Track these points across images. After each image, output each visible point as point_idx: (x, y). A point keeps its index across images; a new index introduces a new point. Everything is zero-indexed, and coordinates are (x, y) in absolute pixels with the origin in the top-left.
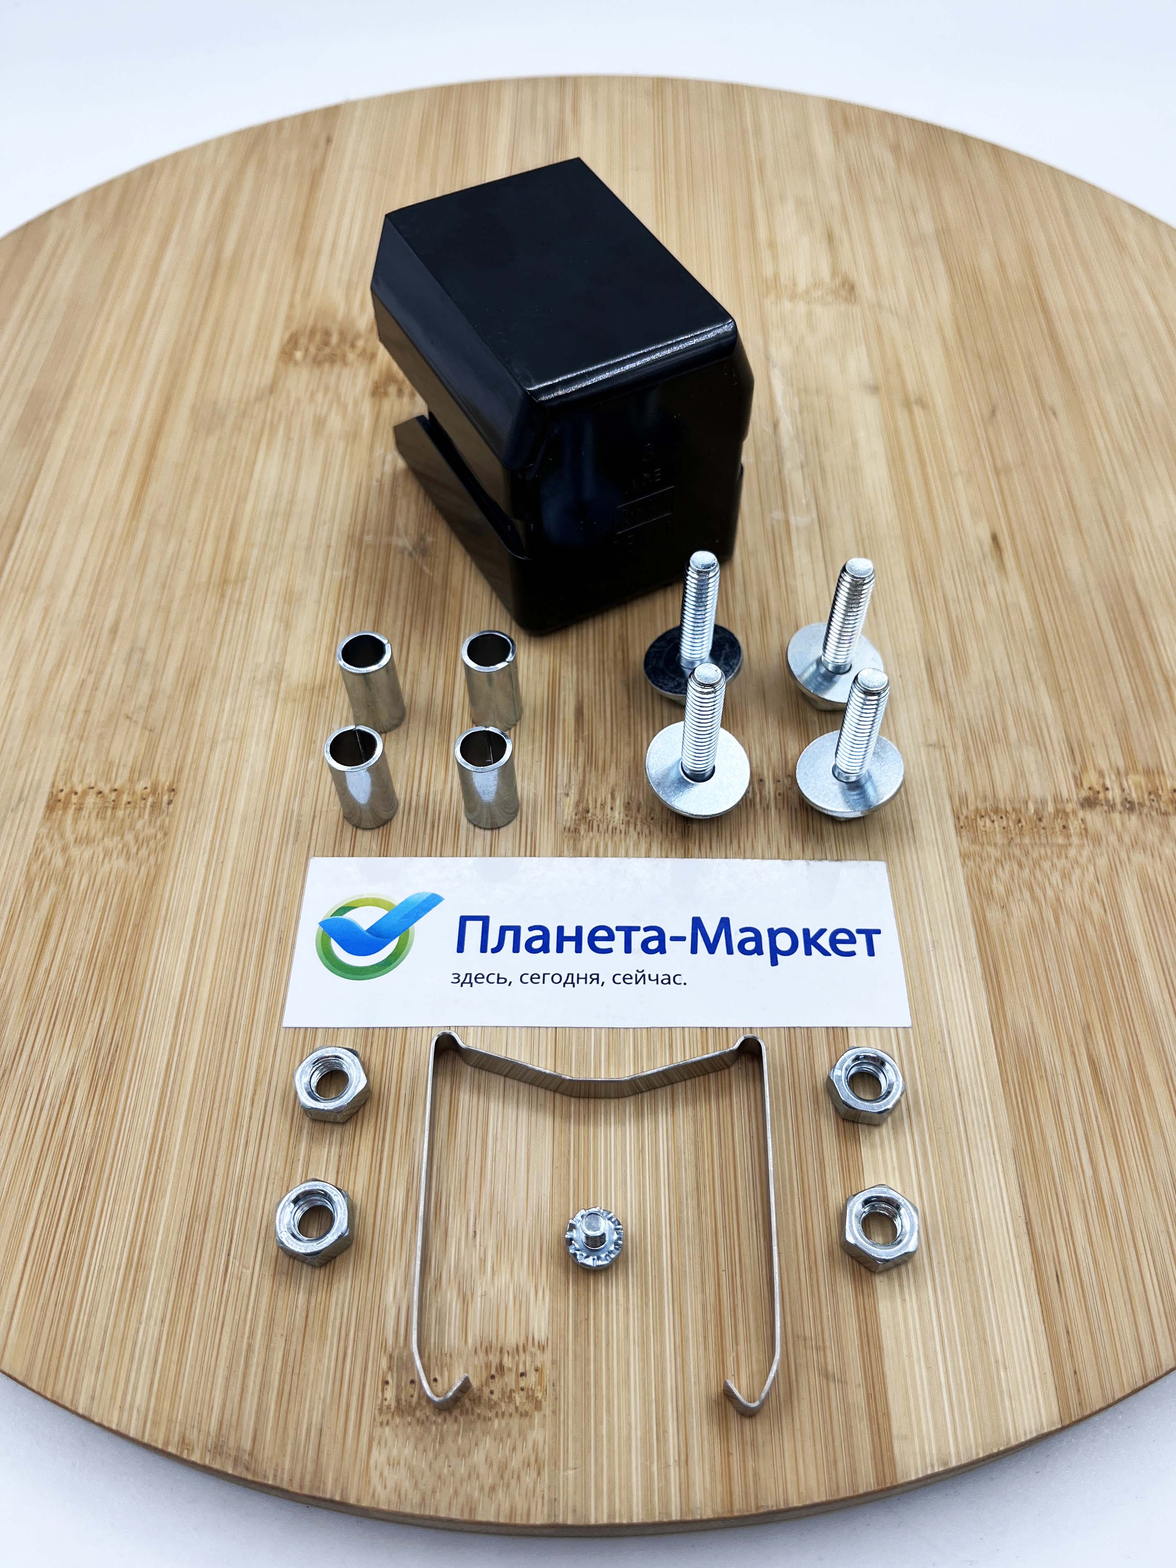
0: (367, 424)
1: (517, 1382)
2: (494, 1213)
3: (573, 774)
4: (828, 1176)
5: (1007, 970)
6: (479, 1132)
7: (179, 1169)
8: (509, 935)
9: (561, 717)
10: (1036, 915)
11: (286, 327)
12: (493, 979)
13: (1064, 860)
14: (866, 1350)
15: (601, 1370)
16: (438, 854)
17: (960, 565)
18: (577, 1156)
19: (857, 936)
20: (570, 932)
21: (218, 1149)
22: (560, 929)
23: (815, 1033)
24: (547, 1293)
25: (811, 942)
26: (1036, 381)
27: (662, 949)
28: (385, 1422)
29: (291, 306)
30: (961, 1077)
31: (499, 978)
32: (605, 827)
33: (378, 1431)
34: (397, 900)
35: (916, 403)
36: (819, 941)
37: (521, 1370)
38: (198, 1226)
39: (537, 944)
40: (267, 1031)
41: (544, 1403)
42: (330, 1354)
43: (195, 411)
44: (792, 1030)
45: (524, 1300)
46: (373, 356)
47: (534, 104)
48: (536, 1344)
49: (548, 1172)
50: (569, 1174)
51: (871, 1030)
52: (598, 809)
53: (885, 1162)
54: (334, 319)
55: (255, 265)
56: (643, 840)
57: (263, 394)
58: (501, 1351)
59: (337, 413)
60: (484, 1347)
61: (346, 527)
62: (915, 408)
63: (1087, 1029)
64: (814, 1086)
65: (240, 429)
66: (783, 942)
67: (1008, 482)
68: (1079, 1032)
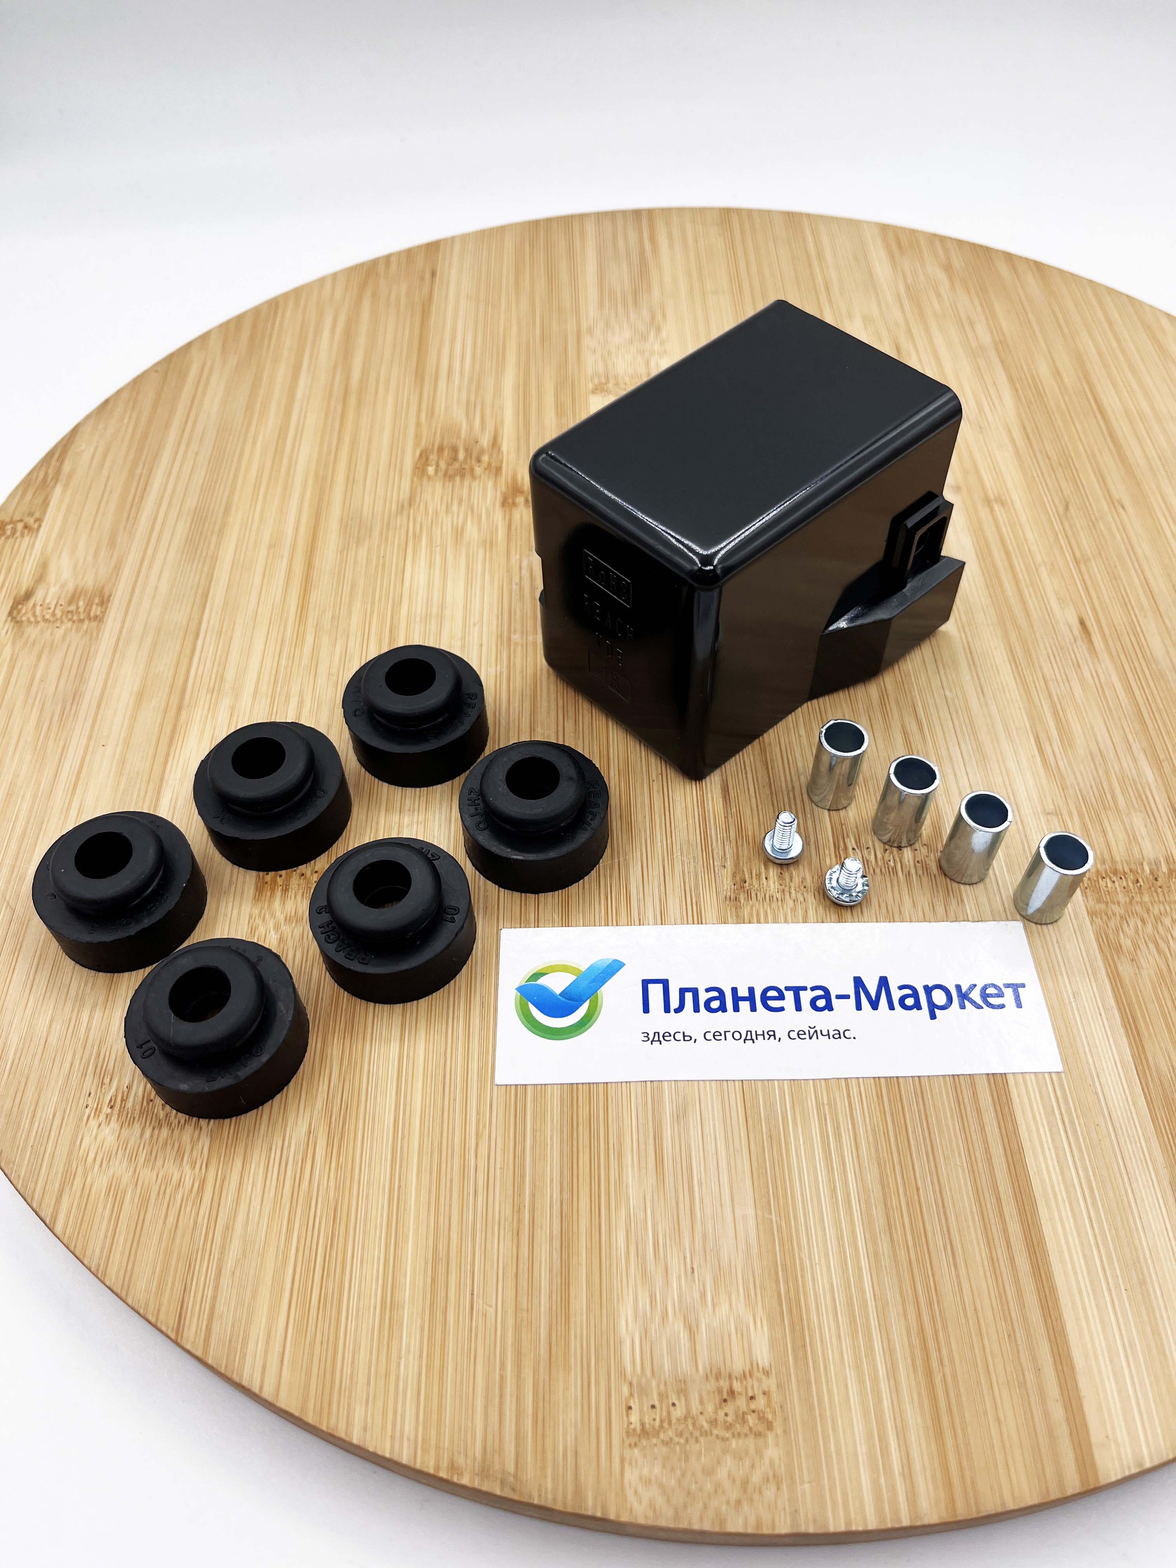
0: (501, 530)
1: (748, 1405)
2: (708, 1250)
3: (727, 848)
4: (1005, 1209)
5: (1143, 1017)
6: (685, 1177)
7: (417, 1217)
8: (689, 996)
9: (709, 795)
10: (1162, 966)
11: (416, 445)
12: (679, 1036)
14: (1060, 1368)
15: (822, 1392)
16: (614, 923)
17: (1054, 648)
18: (776, 1197)
19: (1005, 990)
20: (743, 992)
21: (451, 1198)
22: (734, 990)
23: (977, 1079)
24: (765, 1322)
25: (964, 996)
26: (1102, 479)
27: (829, 1007)
28: (633, 1444)
29: (418, 425)
30: (1114, 1115)
31: (684, 1036)
32: (763, 895)
33: (627, 1453)
34: (584, 966)
35: (996, 501)
36: (972, 996)
37: (750, 1394)
38: (441, 1270)
39: (715, 1004)
40: (481, 1089)
41: (775, 1424)
42: (576, 1383)
43: (345, 524)
44: (956, 1078)
45: (745, 1329)
46: (498, 470)
47: (615, 236)
48: (761, 1370)
49: (751, 1211)
50: (771, 1213)
51: (1027, 1076)
52: (754, 879)
53: (1055, 1196)
54: (459, 436)
55: (381, 389)
56: (799, 907)
57: (403, 506)
58: (730, 1376)
59: (472, 523)
60: (714, 1373)
61: (494, 628)
62: (996, 507)
64: (982, 1128)
65: (387, 539)
66: (940, 998)
67: (1088, 571)
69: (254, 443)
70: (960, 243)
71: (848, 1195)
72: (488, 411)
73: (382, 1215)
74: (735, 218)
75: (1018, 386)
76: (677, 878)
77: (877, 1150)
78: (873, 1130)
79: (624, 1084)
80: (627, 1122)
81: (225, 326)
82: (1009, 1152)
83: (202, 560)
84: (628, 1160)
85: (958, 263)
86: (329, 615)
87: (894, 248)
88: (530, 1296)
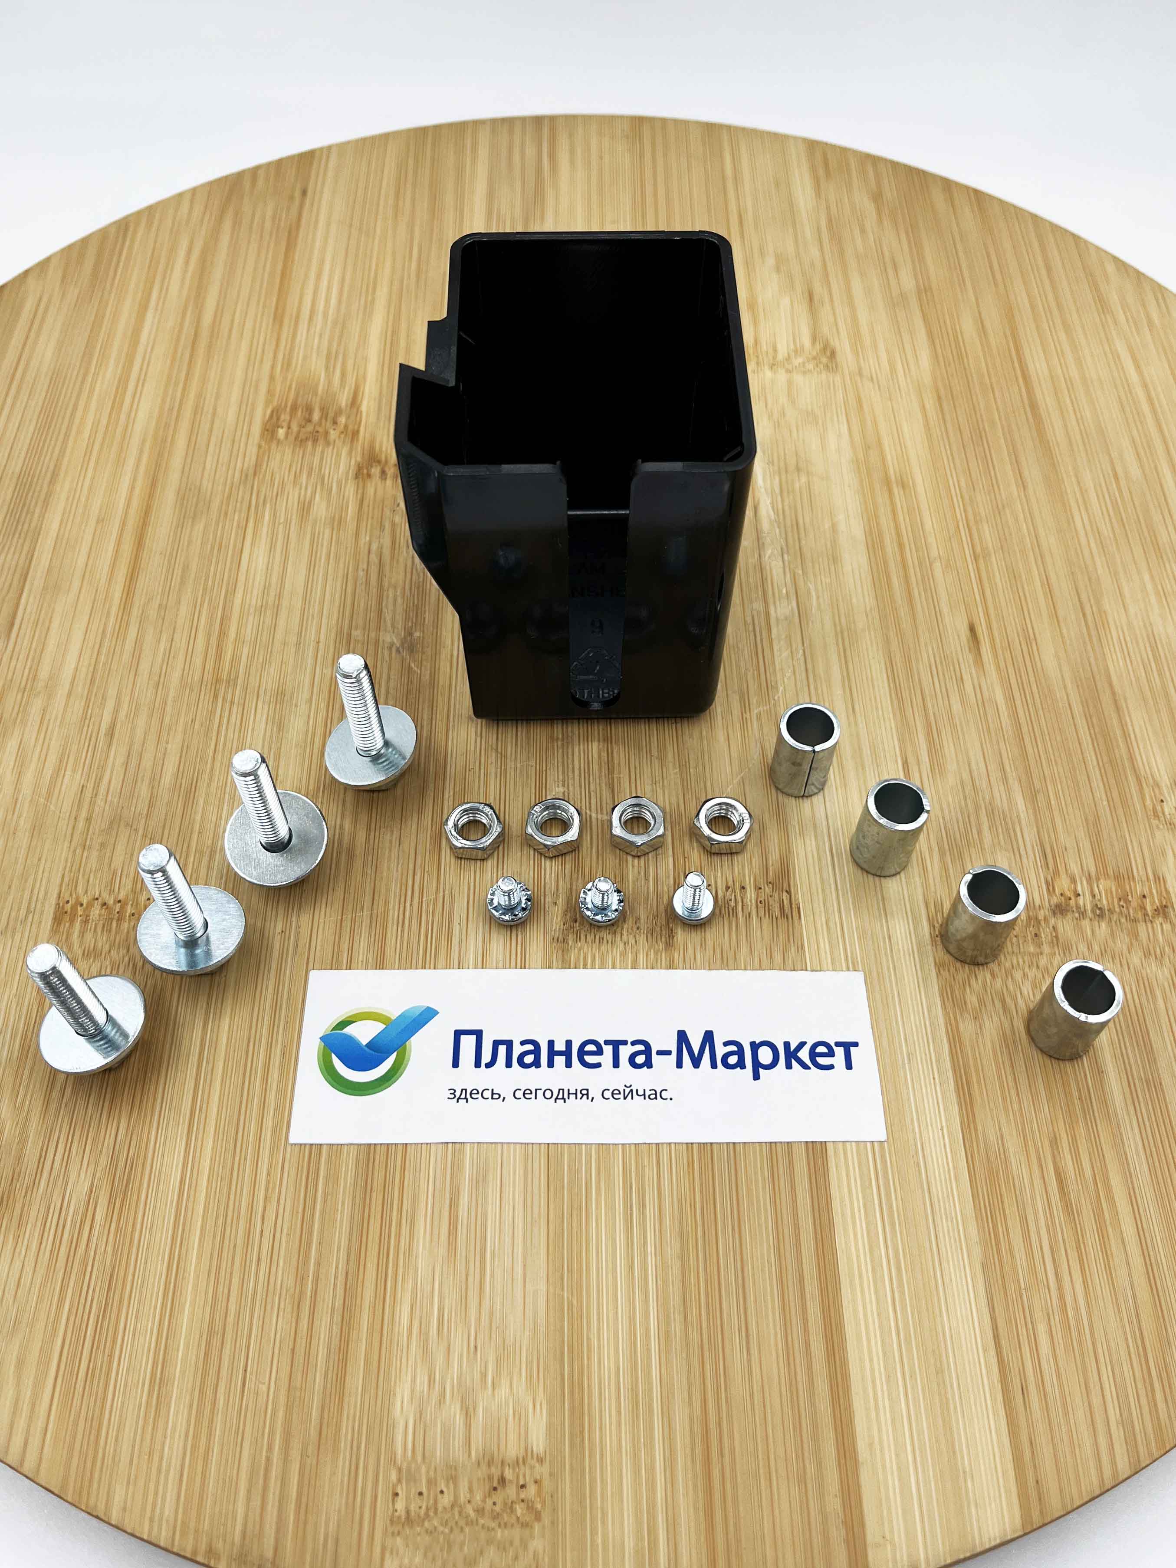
0: (352, 509)
1: (518, 1494)
2: (494, 1328)
4: (807, 1290)
5: (979, 1082)
6: (478, 1250)
7: (196, 1287)
8: (502, 1049)
10: (1007, 1023)
11: (267, 402)
12: (487, 1094)
13: (1034, 969)
14: (842, 1459)
15: (596, 1481)
16: (432, 966)
17: (938, 660)
18: (570, 1271)
19: (836, 1049)
20: (560, 1046)
21: (233, 1265)
22: (551, 1043)
23: (795, 1148)
24: (544, 1407)
25: (792, 1055)
27: (648, 1064)
28: (396, 1533)
29: (272, 378)
30: (934, 1190)
31: (493, 1094)
33: (390, 1542)
34: (394, 1013)
36: (800, 1054)
37: (521, 1482)
38: (216, 1342)
39: (529, 1059)
40: (274, 1148)
41: (543, 1514)
43: (182, 497)
44: (773, 1145)
45: (523, 1414)
46: (356, 433)
47: (510, 148)
48: (535, 1456)
49: (543, 1287)
50: (563, 1290)
51: (848, 1144)
53: (861, 1276)
54: (315, 393)
56: (629, 950)
57: (247, 476)
58: (503, 1462)
59: (321, 498)
60: (486, 1460)
61: (334, 622)
62: (895, 490)
63: (1054, 1142)
64: (794, 1201)
65: (226, 514)
66: (765, 1056)
67: (986, 567)
68: (1047, 1144)
69: (90, 395)
70: (895, 165)
71: (646, 1271)
72: (350, 363)
73: (159, 1282)
74: (646, 130)
75: (937, 344)
77: (681, 1222)
78: (680, 1201)
79: (424, 1146)
80: (423, 1186)
81: (69, 251)
82: (818, 1228)
83: (23, 534)
84: (420, 1229)
85: (889, 192)
86: (155, 604)
87: (821, 172)
88: (305, 1373)
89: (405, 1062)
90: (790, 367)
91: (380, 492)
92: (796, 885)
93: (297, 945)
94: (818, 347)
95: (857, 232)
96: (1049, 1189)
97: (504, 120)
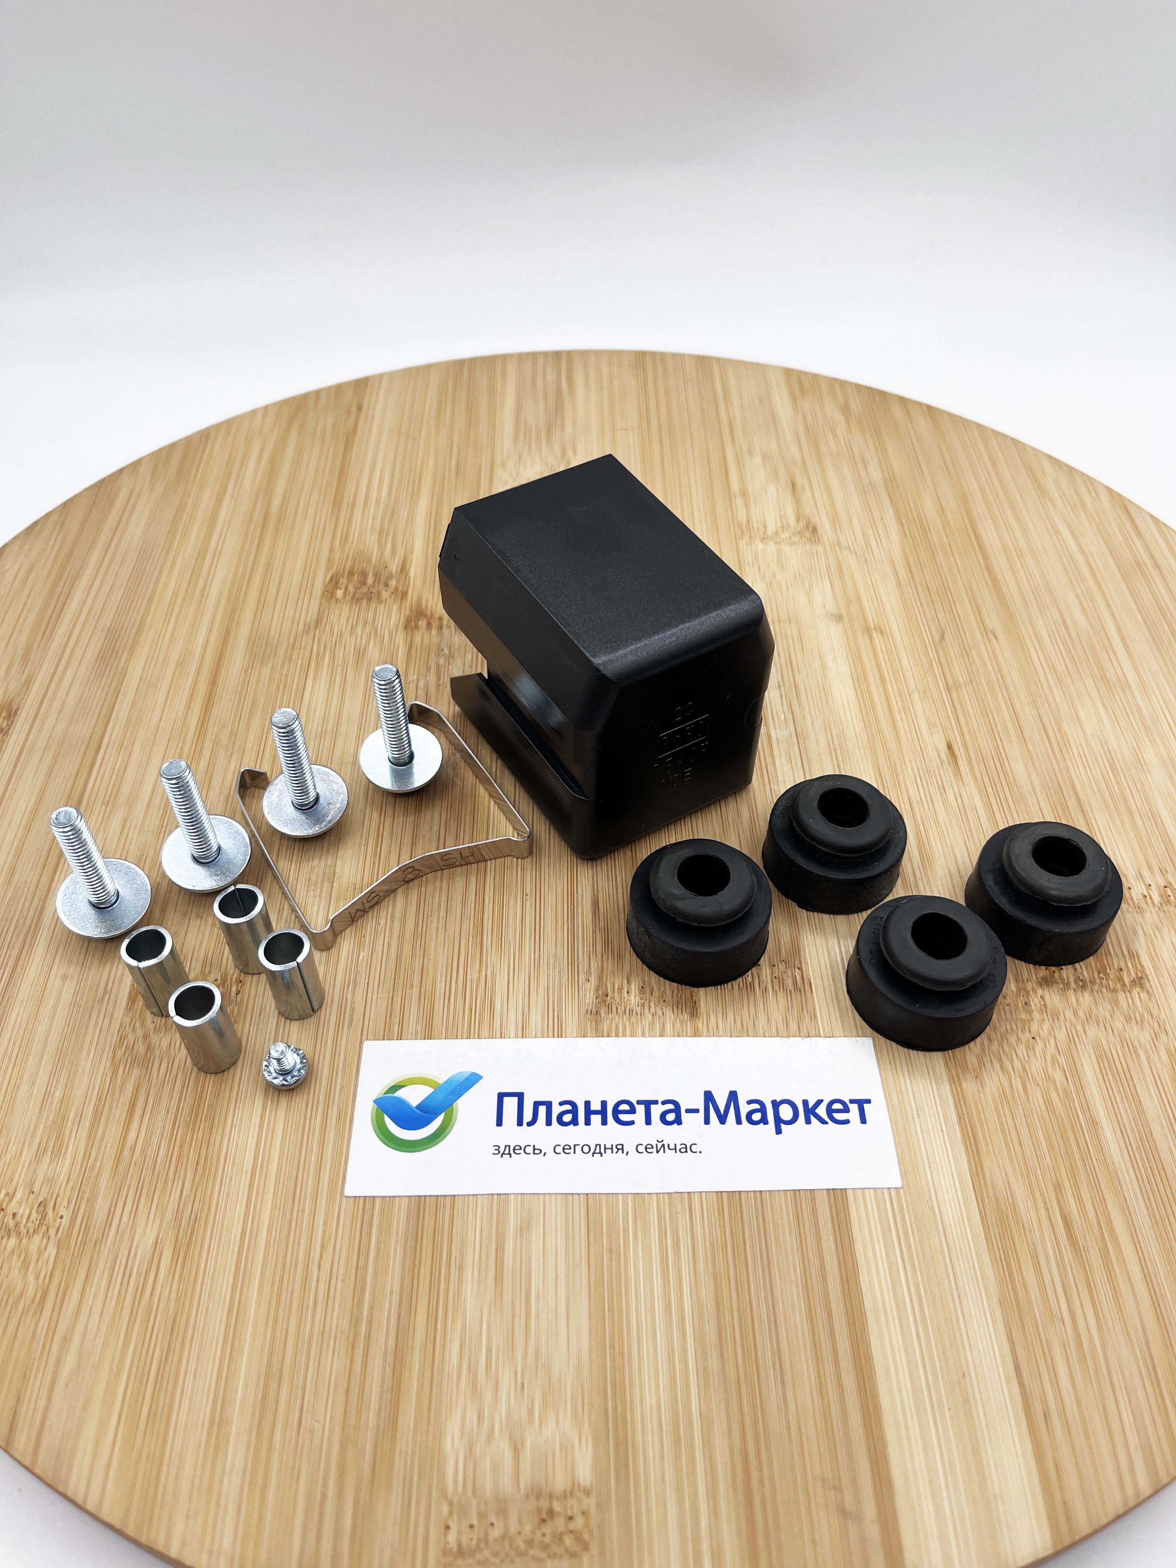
0: (402, 653)
1: (566, 1525)
2: (540, 1366)
3: (593, 961)
4: (836, 1326)
5: (984, 1134)
6: (523, 1291)
7: (255, 1330)
8: (542, 1110)
9: (580, 910)
10: (1006, 1084)
11: (328, 569)
12: (529, 1150)
13: (1027, 1033)
14: (878, 1488)
15: (641, 1512)
16: (477, 1036)
17: (921, 771)
18: (611, 1310)
19: (851, 1106)
20: (596, 1106)
21: (290, 1310)
22: (587, 1104)
23: (817, 1193)
24: (590, 1440)
25: (810, 1112)
26: (978, 610)
27: (678, 1121)
28: (448, 1564)
29: (331, 550)
30: (948, 1230)
31: (534, 1149)
32: (623, 1008)
34: (442, 1079)
35: (875, 628)
36: (817, 1111)
37: (569, 1514)
38: (273, 1384)
39: (567, 1118)
40: (330, 1202)
41: (591, 1545)
42: (396, 1505)
43: (252, 644)
44: (797, 1192)
45: (569, 1447)
46: (405, 594)
47: (534, 373)
48: (582, 1489)
49: (585, 1327)
50: (604, 1328)
51: (866, 1191)
52: (616, 993)
53: (885, 1313)
54: (369, 562)
55: (299, 515)
56: (657, 1020)
57: (309, 627)
58: (551, 1496)
59: (374, 644)
60: (535, 1493)
62: (875, 634)
63: (1058, 1187)
64: (819, 1243)
65: (291, 658)
66: (786, 1112)
67: (959, 697)
68: (1051, 1190)
69: (173, 565)
70: (859, 387)
71: (683, 1310)
72: (399, 539)
73: (220, 1328)
74: (649, 361)
75: (904, 521)
76: (541, 991)
77: (714, 1266)
78: (712, 1244)
79: (471, 1197)
81: (157, 454)
82: (843, 1268)
83: (111, 676)
84: (468, 1273)
85: (855, 405)
86: (227, 731)
87: (797, 391)
88: (359, 1412)
89: (452, 1121)
90: (778, 540)
91: (426, 640)
92: (806, 963)
93: (352, 1020)
94: (802, 524)
95: (830, 436)
96: (1057, 1230)
97: (528, 354)
